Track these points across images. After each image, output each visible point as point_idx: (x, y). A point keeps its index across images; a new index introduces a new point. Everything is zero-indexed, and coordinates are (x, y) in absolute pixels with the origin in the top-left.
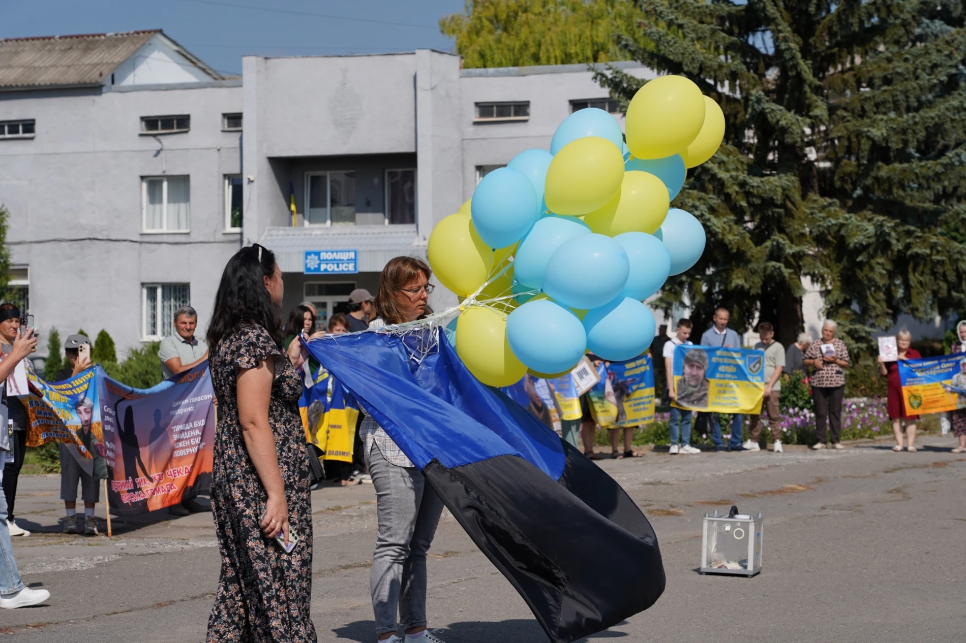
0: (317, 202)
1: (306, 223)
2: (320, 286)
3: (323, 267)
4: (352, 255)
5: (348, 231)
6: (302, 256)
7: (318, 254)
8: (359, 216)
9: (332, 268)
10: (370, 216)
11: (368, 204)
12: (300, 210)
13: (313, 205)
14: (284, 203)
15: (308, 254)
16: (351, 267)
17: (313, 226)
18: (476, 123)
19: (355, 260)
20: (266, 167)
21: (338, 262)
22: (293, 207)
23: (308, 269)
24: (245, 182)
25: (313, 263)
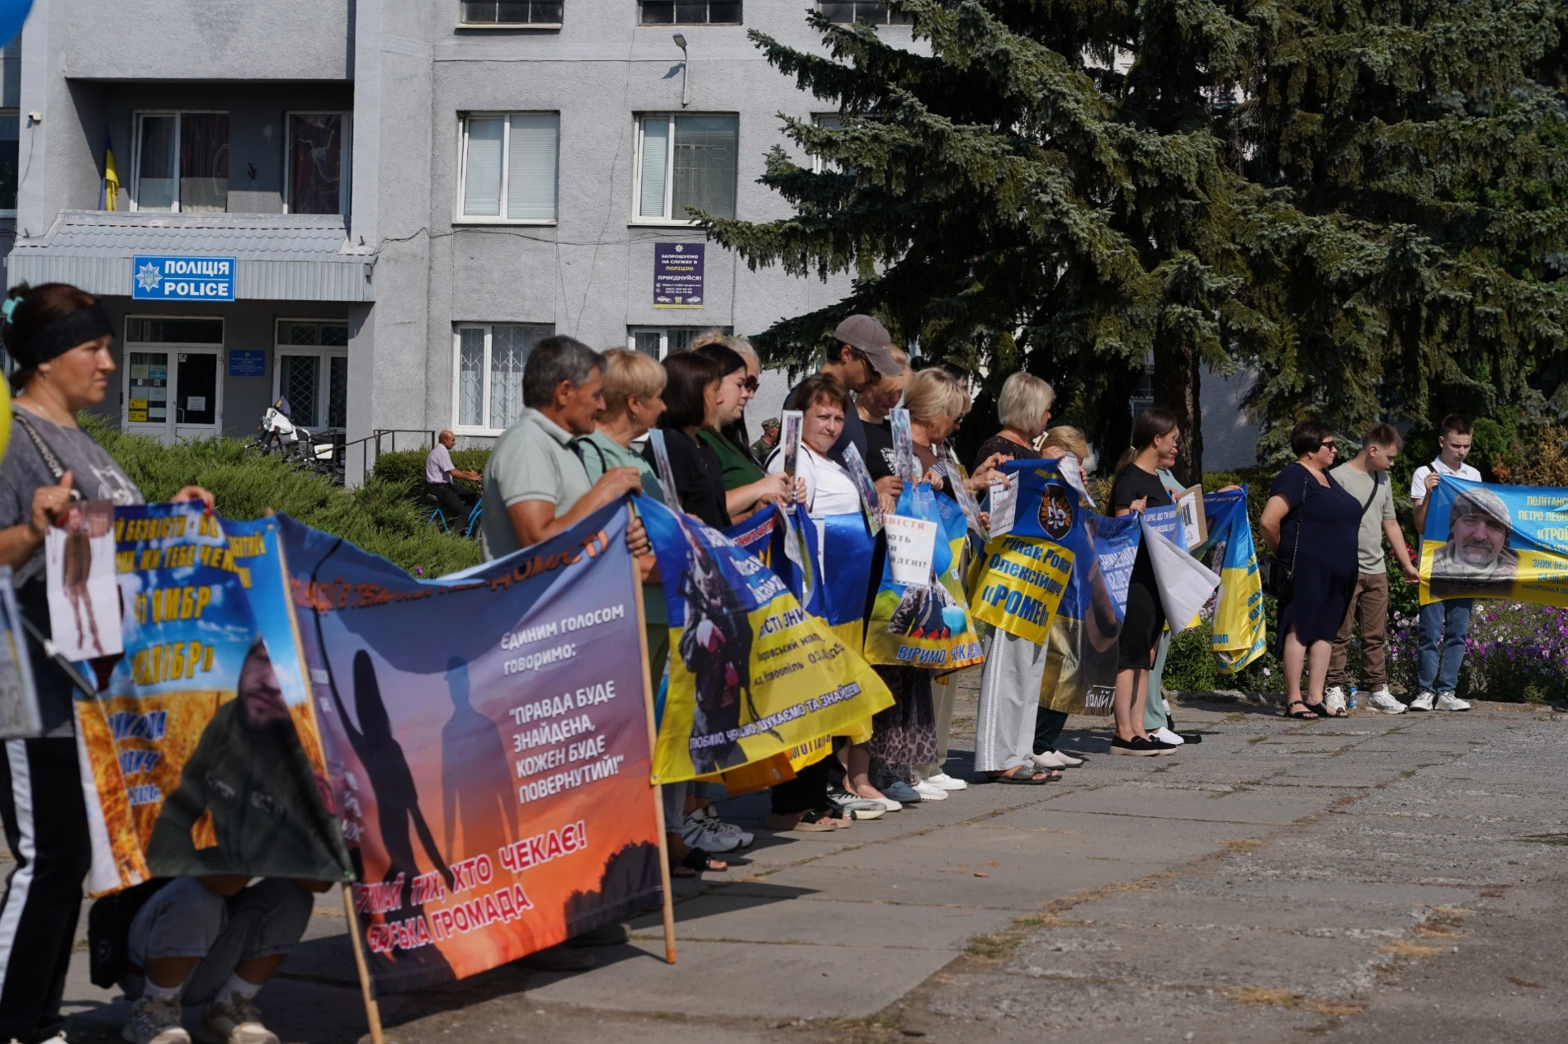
0: (154, 168)
1: (133, 206)
2: (154, 323)
3: (169, 287)
4: (225, 268)
5: (216, 222)
6: (129, 266)
7: (159, 262)
8: (232, 195)
9: (185, 290)
10: (254, 195)
11: (253, 174)
12: (124, 182)
13: (144, 174)
14: (93, 167)
15: (140, 262)
16: (222, 290)
17: (143, 210)
18: (460, 32)
19: (229, 278)
20: (63, 95)
21: (199, 280)
22: (111, 175)
23: (140, 291)
24: (24, 121)
25: (149, 280)
